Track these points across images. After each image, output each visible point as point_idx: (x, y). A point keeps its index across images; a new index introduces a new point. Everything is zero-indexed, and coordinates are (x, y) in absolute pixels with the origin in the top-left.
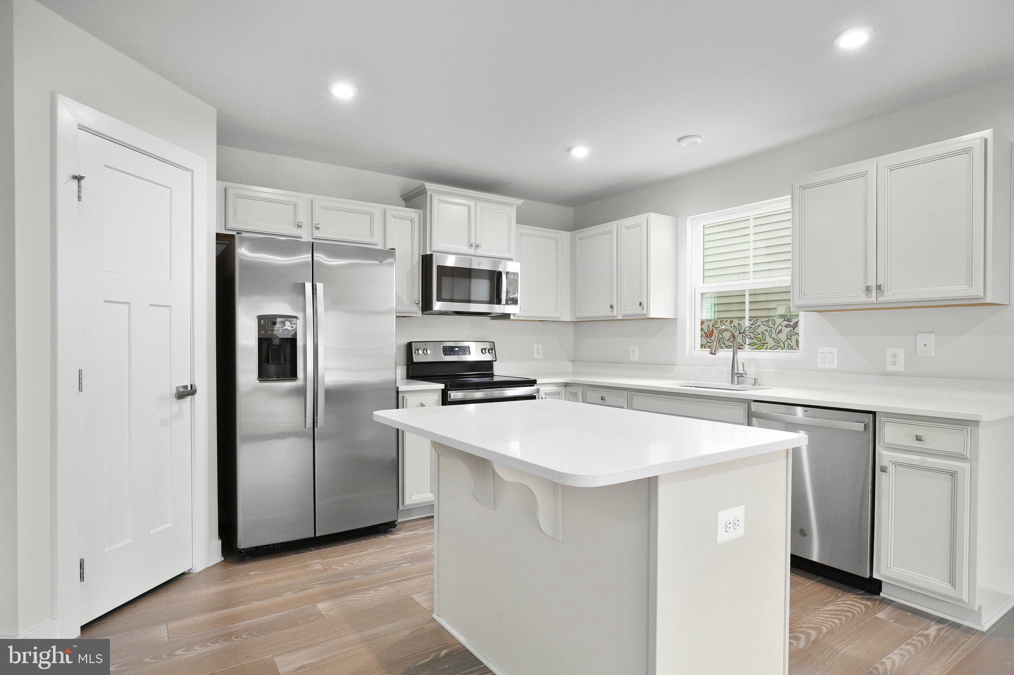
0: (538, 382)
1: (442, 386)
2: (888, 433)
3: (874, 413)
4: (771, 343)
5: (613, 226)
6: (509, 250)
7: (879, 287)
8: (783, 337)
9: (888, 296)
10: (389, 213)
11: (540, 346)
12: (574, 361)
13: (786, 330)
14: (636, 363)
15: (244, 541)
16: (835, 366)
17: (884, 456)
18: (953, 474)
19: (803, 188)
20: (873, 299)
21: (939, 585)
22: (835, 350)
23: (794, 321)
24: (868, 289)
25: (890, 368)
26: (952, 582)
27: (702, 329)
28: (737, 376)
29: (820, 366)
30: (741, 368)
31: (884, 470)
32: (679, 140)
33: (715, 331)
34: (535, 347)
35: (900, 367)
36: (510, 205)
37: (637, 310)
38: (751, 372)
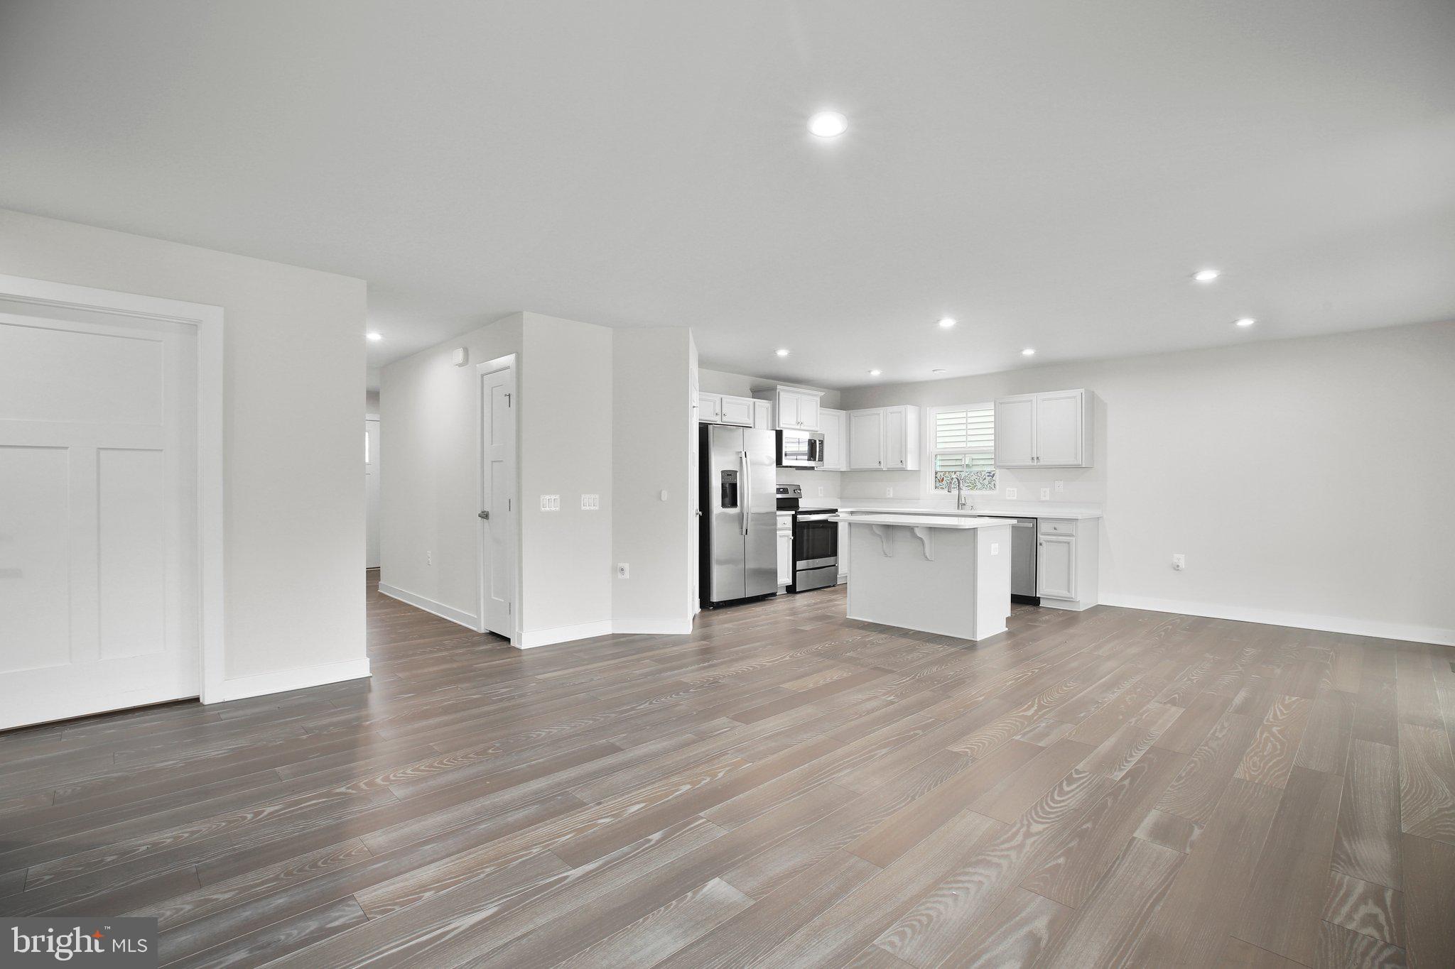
0: (839, 510)
1: (793, 512)
2: (1043, 527)
3: (1036, 518)
4: (979, 486)
5: (881, 411)
6: (817, 426)
7: (1038, 458)
8: (986, 482)
9: (1042, 463)
10: (757, 404)
11: (822, 488)
12: (841, 498)
13: (988, 478)
14: (892, 499)
15: (715, 598)
16: (1015, 498)
17: (1041, 538)
18: (1069, 543)
19: (1001, 404)
20: (1035, 464)
21: (1063, 593)
22: (1016, 490)
23: (993, 473)
24: (1033, 459)
25: (1044, 499)
26: (1069, 592)
27: (936, 477)
28: (960, 505)
29: (1008, 498)
30: (963, 500)
31: (1041, 544)
32: (934, 371)
33: (945, 479)
34: (819, 488)
35: (1048, 498)
36: (815, 395)
37: (900, 465)
38: (969, 502)
